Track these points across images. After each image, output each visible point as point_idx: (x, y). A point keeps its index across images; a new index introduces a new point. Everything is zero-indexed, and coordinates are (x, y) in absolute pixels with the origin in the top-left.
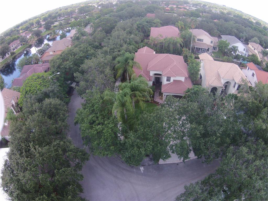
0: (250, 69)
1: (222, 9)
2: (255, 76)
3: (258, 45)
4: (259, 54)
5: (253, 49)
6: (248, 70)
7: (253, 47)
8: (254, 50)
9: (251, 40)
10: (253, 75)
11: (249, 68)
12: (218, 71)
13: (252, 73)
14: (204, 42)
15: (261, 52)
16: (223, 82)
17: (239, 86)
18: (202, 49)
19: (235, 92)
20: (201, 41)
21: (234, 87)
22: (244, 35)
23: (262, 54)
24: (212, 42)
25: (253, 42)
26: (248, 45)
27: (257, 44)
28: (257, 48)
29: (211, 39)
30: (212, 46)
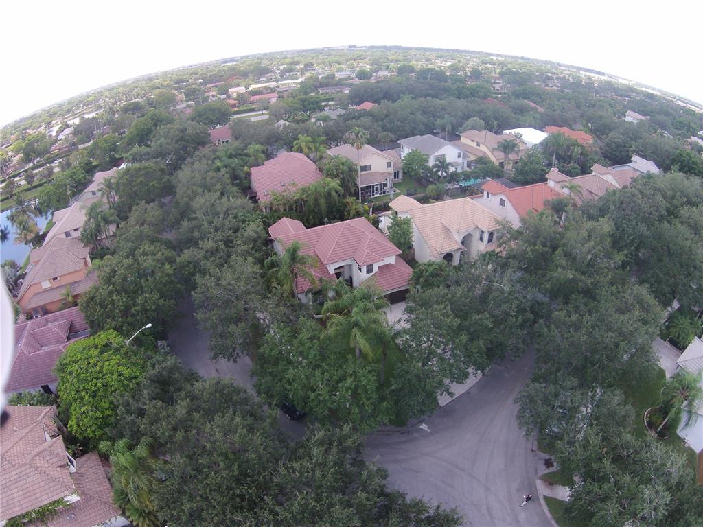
0: (492, 194)
1: (351, 59)
2: (508, 204)
3: (484, 132)
4: (495, 153)
5: (474, 145)
6: (488, 196)
7: (473, 141)
8: (478, 147)
9: (464, 125)
10: (502, 203)
11: (488, 194)
12: (442, 223)
13: (499, 200)
14: (373, 169)
15: (496, 147)
16: (459, 239)
17: (491, 234)
18: (373, 186)
19: (486, 248)
20: (366, 170)
21: (481, 239)
22: (447, 120)
23: (502, 151)
24: (389, 165)
25: (470, 129)
26: (460, 139)
27: (482, 132)
28: (484, 140)
29: (383, 156)
30: (390, 174)
